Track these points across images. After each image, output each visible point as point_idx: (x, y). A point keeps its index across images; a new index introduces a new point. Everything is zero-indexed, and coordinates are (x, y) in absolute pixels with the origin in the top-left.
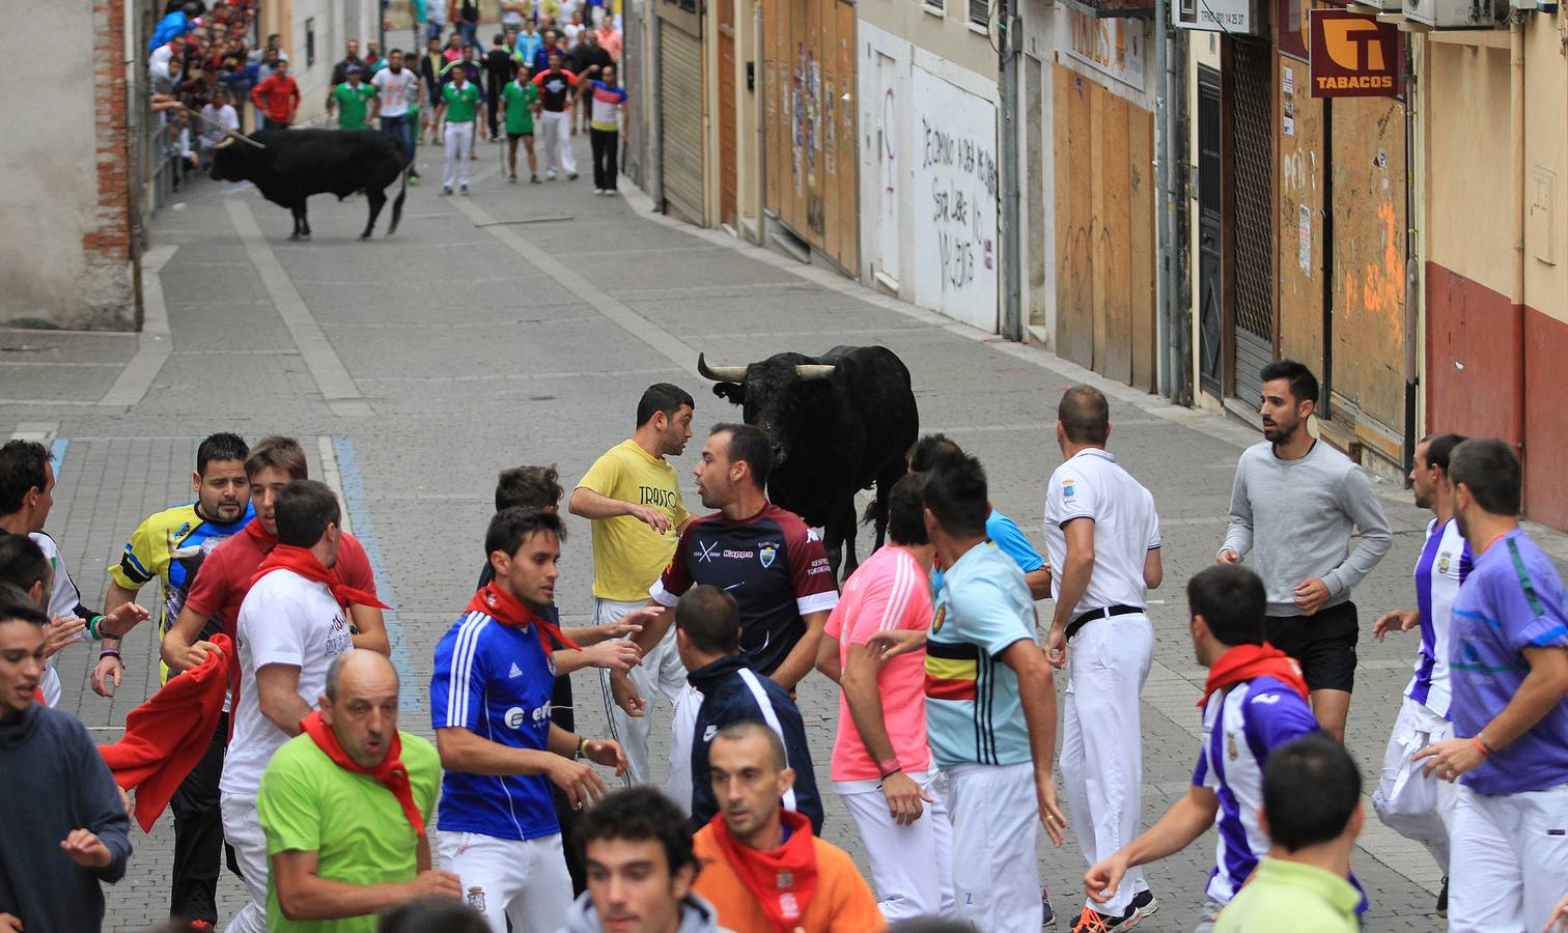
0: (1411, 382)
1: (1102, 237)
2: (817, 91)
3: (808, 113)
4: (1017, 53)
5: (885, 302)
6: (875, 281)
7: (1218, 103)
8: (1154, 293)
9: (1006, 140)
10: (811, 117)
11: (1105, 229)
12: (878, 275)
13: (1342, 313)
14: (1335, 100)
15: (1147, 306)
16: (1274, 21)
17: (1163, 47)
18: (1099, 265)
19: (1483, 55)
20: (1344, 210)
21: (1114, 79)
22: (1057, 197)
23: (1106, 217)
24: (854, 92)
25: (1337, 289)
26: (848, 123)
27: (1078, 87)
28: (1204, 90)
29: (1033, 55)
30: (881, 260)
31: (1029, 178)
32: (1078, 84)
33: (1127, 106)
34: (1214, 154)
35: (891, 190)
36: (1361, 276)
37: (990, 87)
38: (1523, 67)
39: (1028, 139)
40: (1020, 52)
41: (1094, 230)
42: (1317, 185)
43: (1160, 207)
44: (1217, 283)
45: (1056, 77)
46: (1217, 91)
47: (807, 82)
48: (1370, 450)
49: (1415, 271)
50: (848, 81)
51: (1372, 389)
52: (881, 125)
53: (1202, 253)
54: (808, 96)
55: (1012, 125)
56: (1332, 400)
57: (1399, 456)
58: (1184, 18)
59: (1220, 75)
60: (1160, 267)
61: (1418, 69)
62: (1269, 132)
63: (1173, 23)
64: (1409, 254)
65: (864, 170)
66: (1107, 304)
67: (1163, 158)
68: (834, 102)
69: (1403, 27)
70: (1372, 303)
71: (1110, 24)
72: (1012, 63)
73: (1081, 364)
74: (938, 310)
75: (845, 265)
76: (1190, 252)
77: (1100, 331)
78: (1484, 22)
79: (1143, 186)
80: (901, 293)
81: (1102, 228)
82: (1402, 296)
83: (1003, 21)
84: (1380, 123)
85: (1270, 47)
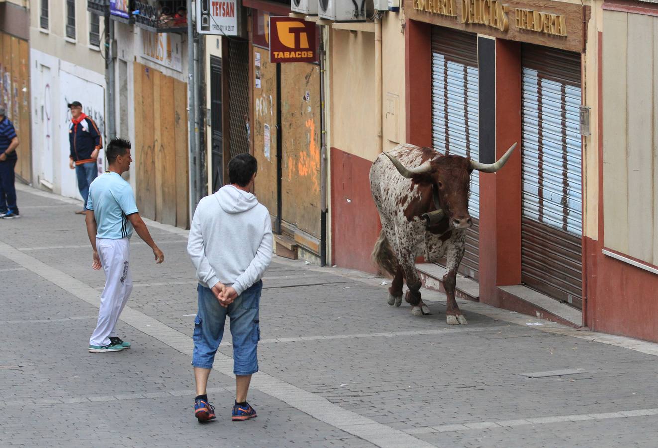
0: (324, 211)
1: (160, 151)
2: (9, 88)
3: (4, 100)
4: (114, 59)
5: (46, 195)
6: (40, 185)
7: (221, 75)
8: (188, 177)
9: (109, 105)
10: (6, 102)
11: (162, 146)
12: (42, 181)
13: (287, 179)
14: (283, 65)
15: (184, 185)
16: (250, 28)
17: (192, 47)
18: (159, 165)
19: (360, 36)
20: (288, 124)
21: (166, 67)
22: (136, 132)
23: (162, 140)
24: (29, 87)
25: (284, 166)
26: (25, 103)
27: (146, 73)
28: (213, 68)
29: (123, 59)
30: (43, 174)
31: (121, 124)
32: (147, 72)
33: (172, 80)
34: (219, 102)
35: (48, 136)
36: (297, 158)
37: (101, 79)
38: (381, 41)
39: (121, 103)
40: (116, 58)
41: (156, 147)
42: (273, 112)
43: (191, 132)
44: (221, 170)
45: (135, 69)
46: (221, 69)
47: (4, 84)
48: (303, 249)
49: (325, 153)
50: (25, 81)
51: (303, 216)
52: (43, 103)
53: (213, 154)
54: (4, 91)
55: (112, 96)
56: (282, 224)
57: (318, 250)
58: (203, 28)
59: (222, 60)
60: (191, 163)
61: (326, 48)
62: (247, 88)
63: (197, 32)
64: (322, 144)
65: (34, 127)
66: (163, 185)
67: (192, 106)
68: (19, 92)
69: (319, 23)
70: (303, 171)
71: (163, 37)
72: (112, 64)
73: (149, 218)
74: (73, 197)
75: (24, 177)
76: (207, 154)
77: (160, 200)
78: (361, 18)
79: (181, 122)
80: (54, 190)
81: (160, 146)
82: (318, 166)
83: (107, 42)
84: (306, 78)
85: (248, 43)
